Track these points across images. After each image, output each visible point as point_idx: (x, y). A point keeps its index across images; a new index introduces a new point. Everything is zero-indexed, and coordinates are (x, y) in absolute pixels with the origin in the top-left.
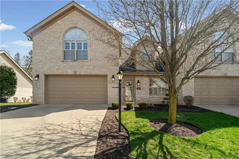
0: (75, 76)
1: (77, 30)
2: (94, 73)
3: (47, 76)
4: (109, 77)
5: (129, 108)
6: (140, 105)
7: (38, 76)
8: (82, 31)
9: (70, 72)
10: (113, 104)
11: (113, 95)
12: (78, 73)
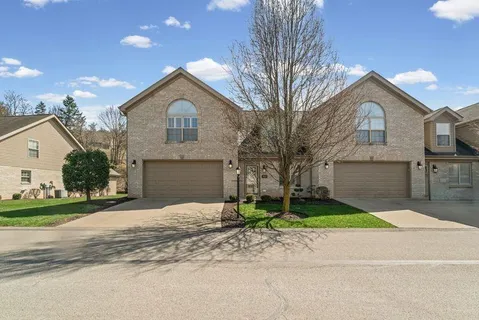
0: (182, 161)
1: (184, 102)
2: (205, 158)
3: (145, 162)
4: (226, 162)
5: (249, 200)
6: (262, 197)
7: (134, 162)
8: (190, 104)
9: (176, 157)
10: (231, 197)
11: (229, 186)
12: (185, 158)
